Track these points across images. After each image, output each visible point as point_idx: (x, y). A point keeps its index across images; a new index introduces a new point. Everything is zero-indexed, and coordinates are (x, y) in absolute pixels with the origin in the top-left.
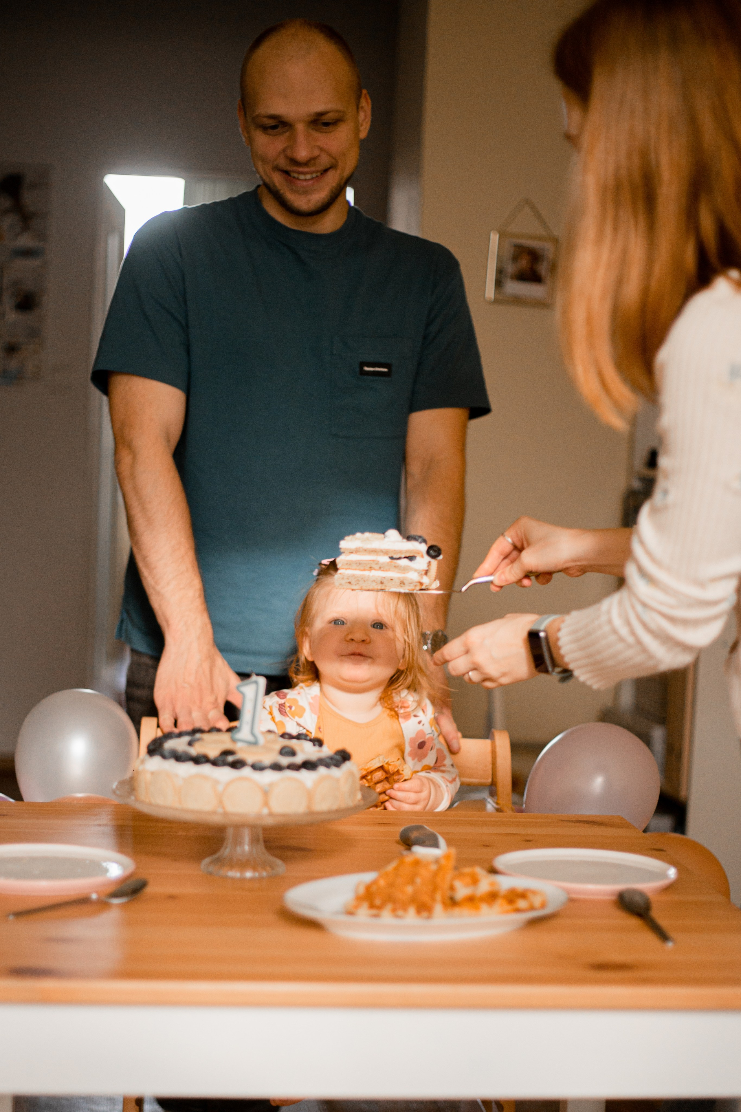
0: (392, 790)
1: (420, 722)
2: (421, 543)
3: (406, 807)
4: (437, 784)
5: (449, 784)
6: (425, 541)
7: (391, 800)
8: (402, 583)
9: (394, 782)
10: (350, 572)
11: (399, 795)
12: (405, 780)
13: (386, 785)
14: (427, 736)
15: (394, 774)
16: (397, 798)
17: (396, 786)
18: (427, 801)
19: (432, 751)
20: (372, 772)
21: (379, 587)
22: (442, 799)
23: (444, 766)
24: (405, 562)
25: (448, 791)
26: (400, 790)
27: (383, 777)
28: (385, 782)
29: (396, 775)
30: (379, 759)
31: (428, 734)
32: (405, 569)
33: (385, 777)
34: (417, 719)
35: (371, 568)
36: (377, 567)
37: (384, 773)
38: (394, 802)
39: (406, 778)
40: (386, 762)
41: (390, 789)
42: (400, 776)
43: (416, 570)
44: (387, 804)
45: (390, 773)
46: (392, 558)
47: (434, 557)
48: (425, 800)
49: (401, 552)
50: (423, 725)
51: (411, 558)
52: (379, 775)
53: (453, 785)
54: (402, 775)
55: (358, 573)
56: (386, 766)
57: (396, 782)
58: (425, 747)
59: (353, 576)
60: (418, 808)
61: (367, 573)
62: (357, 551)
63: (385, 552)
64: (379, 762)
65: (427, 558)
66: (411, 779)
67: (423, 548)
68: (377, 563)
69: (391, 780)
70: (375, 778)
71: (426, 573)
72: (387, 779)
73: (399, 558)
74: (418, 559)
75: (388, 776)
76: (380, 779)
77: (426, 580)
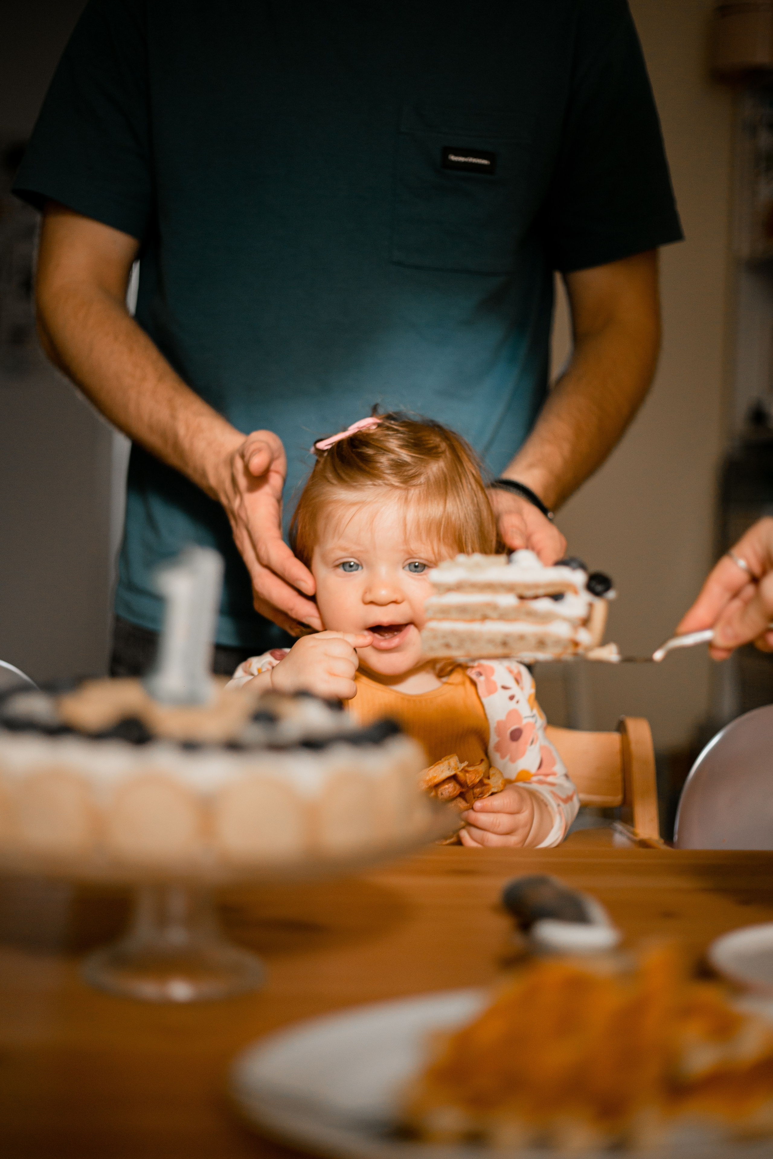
0: (471, 812)
1: (512, 698)
2: (574, 569)
3: (494, 840)
4: (543, 801)
5: (561, 803)
6: (583, 567)
7: (468, 828)
8: (541, 643)
9: (474, 798)
10: (446, 626)
11: (483, 819)
12: (492, 794)
13: (461, 803)
14: (525, 721)
15: (474, 786)
16: (479, 824)
17: (478, 804)
18: (528, 828)
19: (533, 746)
20: (437, 786)
21: (500, 651)
22: (552, 827)
23: (554, 774)
24: (544, 605)
25: (560, 814)
26: (483, 811)
27: (455, 792)
28: (459, 800)
29: (477, 788)
30: (449, 763)
31: (526, 717)
32: (546, 618)
33: (459, 792)
34: (509, 693)
35: (485, 618)
36: (494, 615)
37: (458, 787)
38: (474, 831)
39: (494, 790)
40: (460, 769)
41: (467, 809)
42: (484, 788)
43: (565, 619)
44: (464, 834)
45: (468, 786)
46: (522, 598)
47: (597, 594)
48: (525, 825)
49: (537, 586)
50: (518, 702)
51: (557, 597)
52: (449, 789)
53: (568, 806)
54: (488, 787)
55: (461, 626)
56: (461, 775)
57: (478, 797)
58: (522, 739)
59: (454, 633)
60: (513, 840)
61: (477, 627)
62: (459, 587)
63: (509, 588)
64: (449, 769)
65: (585, 597)
66: (501, 791)
67: (579, 578)
68: (494, 607)
69: (470, 795)
70: (442, 794)
71: (586, 622)
72: (462, 795)
73: (536, 597)
74: (570, 598)
75: (464, 790)
76: (452, 795)
77: (584, 637)
